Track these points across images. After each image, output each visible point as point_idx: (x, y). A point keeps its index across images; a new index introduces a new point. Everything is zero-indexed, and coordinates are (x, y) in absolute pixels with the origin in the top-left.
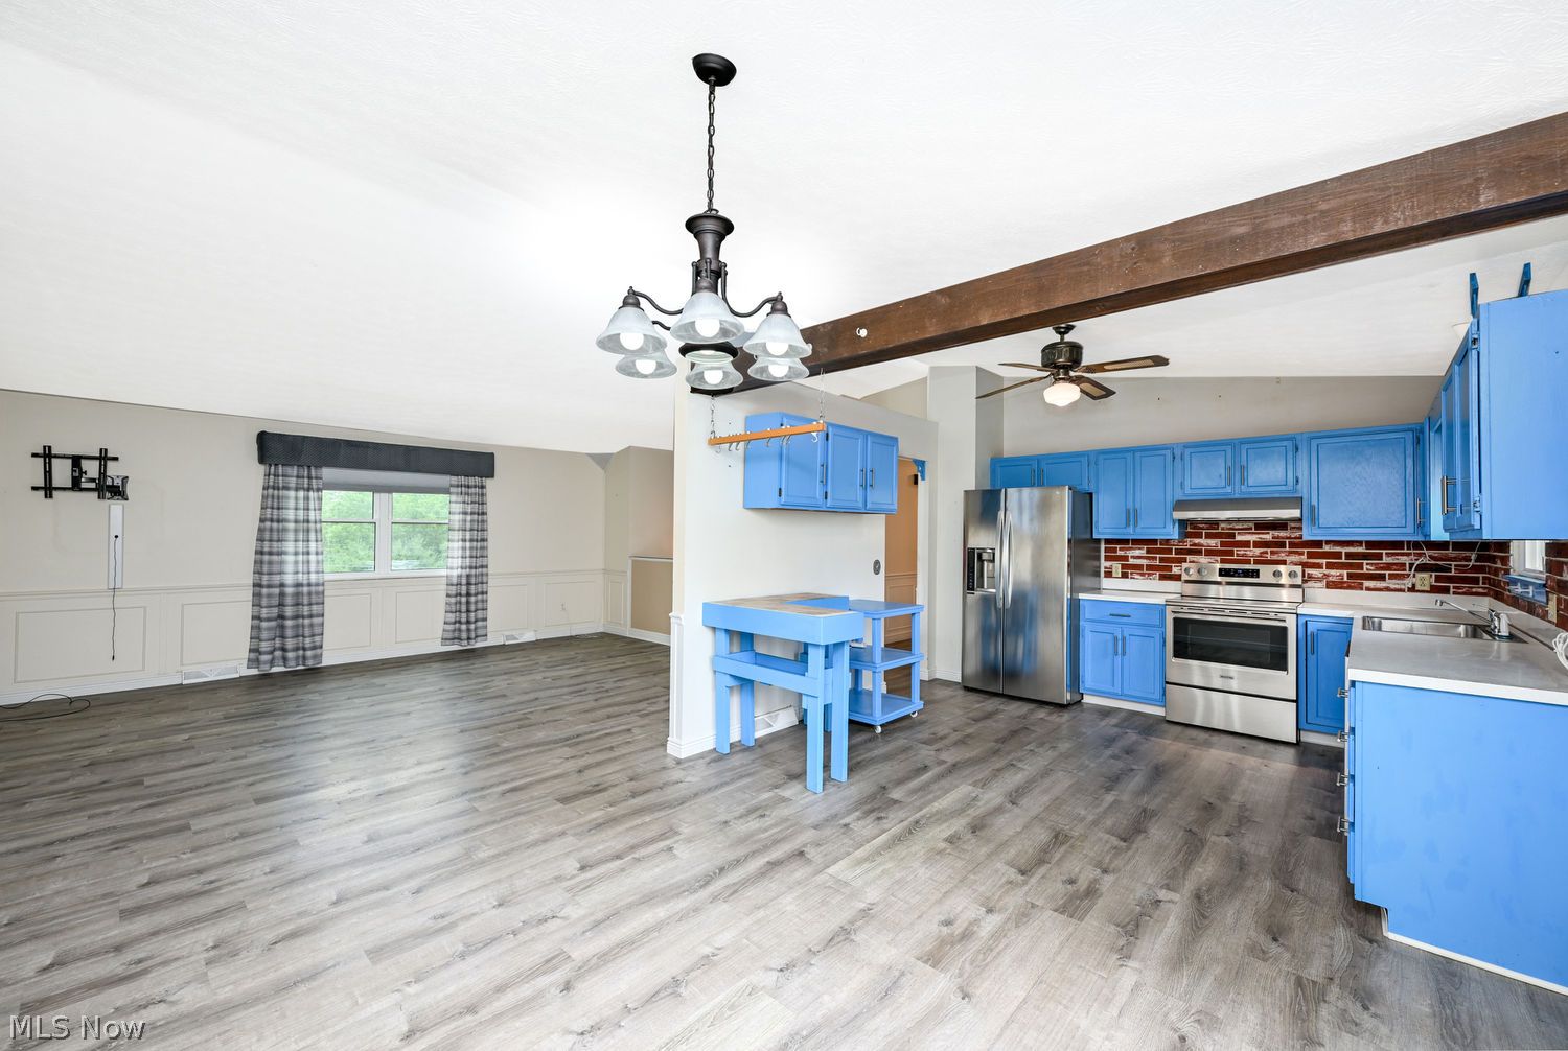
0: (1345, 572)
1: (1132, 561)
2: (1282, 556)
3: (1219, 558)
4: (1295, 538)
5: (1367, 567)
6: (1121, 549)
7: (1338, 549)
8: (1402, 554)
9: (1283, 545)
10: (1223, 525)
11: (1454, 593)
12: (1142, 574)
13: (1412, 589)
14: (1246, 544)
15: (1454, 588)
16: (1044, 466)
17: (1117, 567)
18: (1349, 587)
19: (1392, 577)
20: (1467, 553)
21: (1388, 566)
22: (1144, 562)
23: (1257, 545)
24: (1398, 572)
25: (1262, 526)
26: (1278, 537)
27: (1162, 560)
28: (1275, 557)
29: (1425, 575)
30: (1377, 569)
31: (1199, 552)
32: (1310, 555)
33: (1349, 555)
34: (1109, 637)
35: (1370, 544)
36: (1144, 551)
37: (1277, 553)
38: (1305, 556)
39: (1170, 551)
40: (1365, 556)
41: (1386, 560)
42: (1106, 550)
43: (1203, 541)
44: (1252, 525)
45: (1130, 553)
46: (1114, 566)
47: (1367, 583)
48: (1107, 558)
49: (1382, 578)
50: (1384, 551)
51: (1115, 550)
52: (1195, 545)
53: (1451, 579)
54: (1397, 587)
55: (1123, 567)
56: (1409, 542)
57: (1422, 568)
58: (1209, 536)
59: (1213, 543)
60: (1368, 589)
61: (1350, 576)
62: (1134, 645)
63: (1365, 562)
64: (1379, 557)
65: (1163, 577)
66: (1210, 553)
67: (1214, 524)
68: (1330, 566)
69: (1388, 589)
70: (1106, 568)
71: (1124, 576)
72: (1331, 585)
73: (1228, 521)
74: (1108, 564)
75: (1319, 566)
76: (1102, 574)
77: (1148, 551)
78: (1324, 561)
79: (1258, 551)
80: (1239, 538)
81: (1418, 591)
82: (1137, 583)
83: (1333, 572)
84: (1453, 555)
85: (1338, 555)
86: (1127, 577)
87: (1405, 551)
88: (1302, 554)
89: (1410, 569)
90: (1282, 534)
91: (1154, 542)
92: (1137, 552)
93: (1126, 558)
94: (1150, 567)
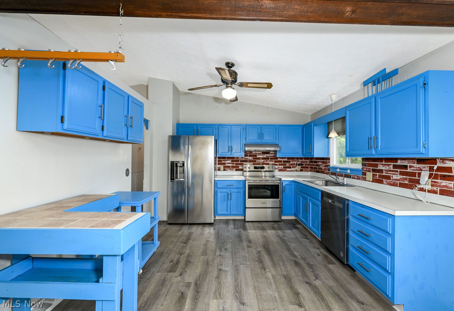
0: (283, 166)
1: (227, 165)
2: (268, 162)
3: (252, 163)
4: (272, 156)
5: (287, 165)
6: (223, 161)
7: (281, 160)
8: (294, 161)
9: (268, 159)
10: (253, 152)
11: (304, 171)
12: (230, 169)
13: (296, 171)
14: (259, 158)
15: (304, 170)
16: (199, 128)
17: (222, 167)
18: (284, 171)
19: (293, 167)
20: (307, 160)
21: (292, 164)
22: (230, 165)
23: (263, 158)
24: (294, 166)
25: (264, 153)
26: (267, 156)
27: (236, 164)
28: (267, 162)
29: (299, 166)
30: (290, 165)
31: (246, 161)
32: (275, 162)
33: (284, 162)
34: (226, 193)
35: (288, 158)
36: (231, 161)
37: (267, 161)
38: (274, 162)
39: (238, 161)
40: (287, 162)
41: (291, 163)
42: (218, 161)
43: (248, 158)
44: (261, 152)
45: (226, 162)
46: (221, 166)
47: (288, 169)
48: (219, 164)
49: (290, 168)
50: (291, 160)
51: (221, 161)
52: (246, 159)
53: (304, 167)
54: (293, 170)
55: (224, 167)
56: (296, 158)
57: (299, 165)
58: (250, 156)
59: (251, 158)
60: (288, 171)
61: (284, 167)
62: (234, 196)
63: (287, 163)
64: (290, 162)
65: (236, 170)
66: (250, 161)
67: (251, 152)
68: (280, 165)
69: (292, 171)
70: (218, 167)
71: (224, 170)
72: (280, 170)
73: (255, 151)
74: (219, 166)
75: (277, 165)
76: (217, 170)
77: (232, 161)
78: (278, 163)
79: (262, 161)
80: (258, 156)
81: (298, 171)
82: (229, 172)
83: (280, 166)
84: (304, 161)
85: (281, 161)
86: (225, 170)
87: (295, 160)
88: (273, 161)
89: (296, 165)
90: (268, 155)
91: (234, 158)
92: (229, 162)
93: (225, 164)
94: (232, 167)
